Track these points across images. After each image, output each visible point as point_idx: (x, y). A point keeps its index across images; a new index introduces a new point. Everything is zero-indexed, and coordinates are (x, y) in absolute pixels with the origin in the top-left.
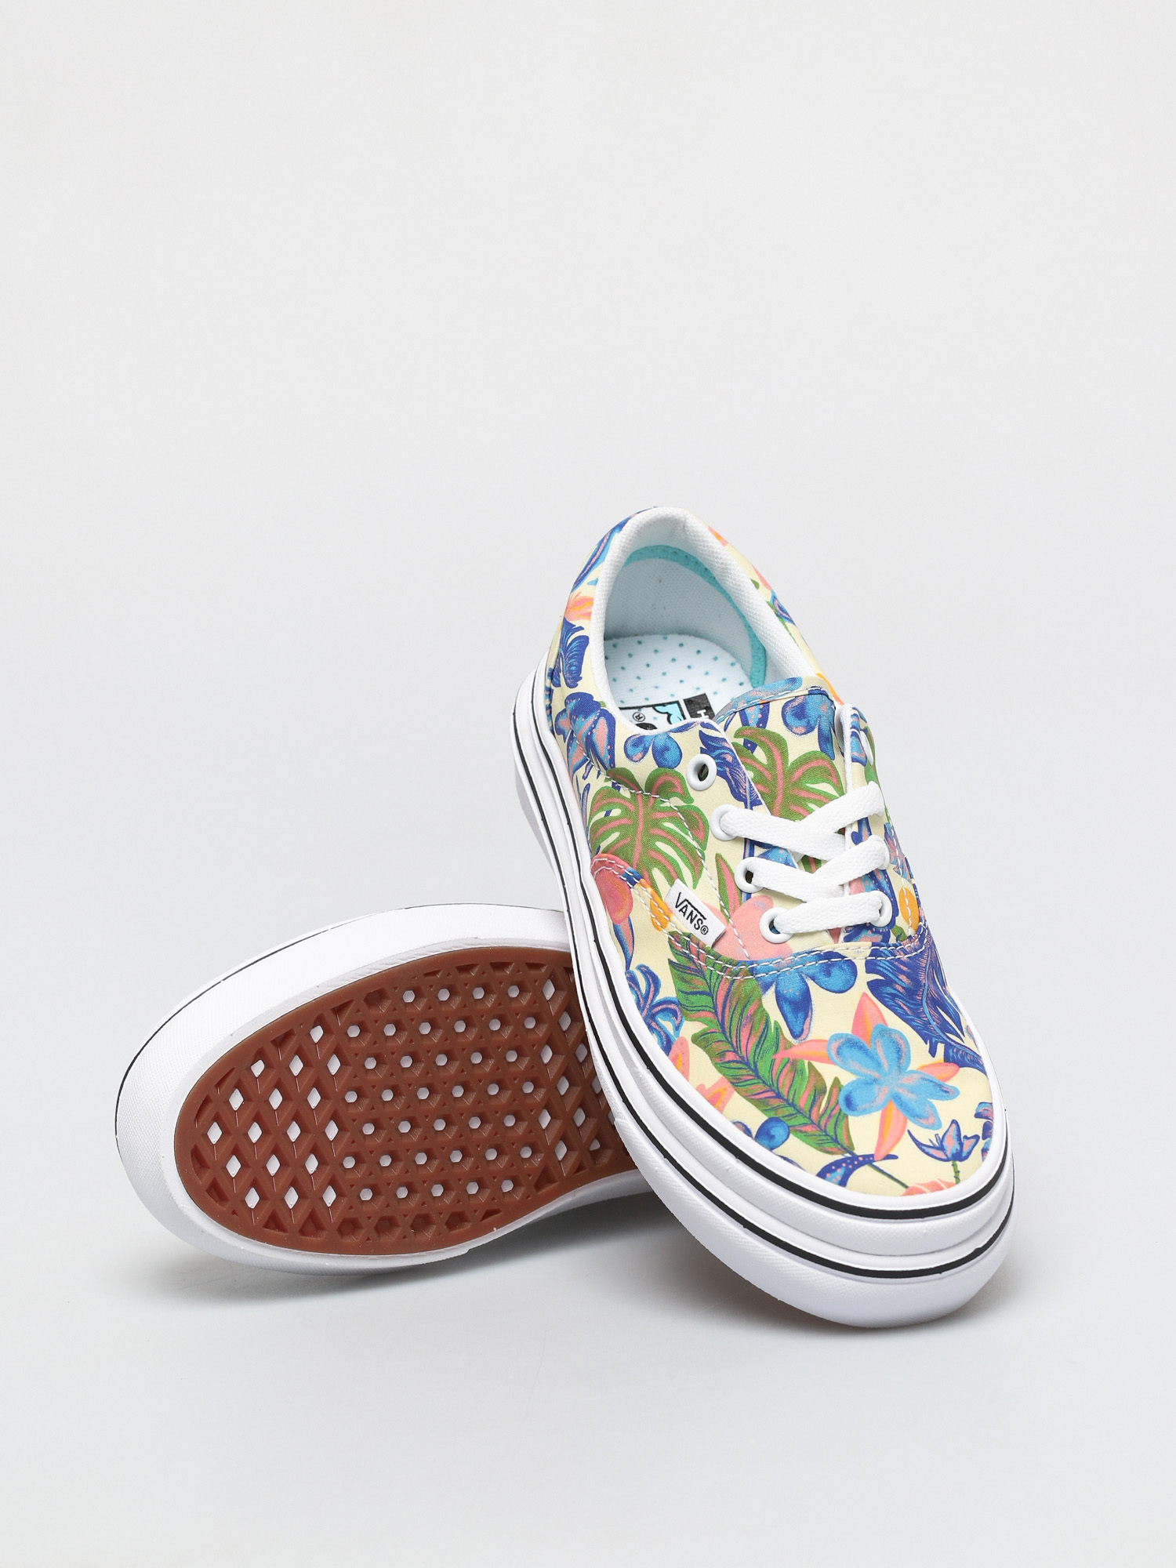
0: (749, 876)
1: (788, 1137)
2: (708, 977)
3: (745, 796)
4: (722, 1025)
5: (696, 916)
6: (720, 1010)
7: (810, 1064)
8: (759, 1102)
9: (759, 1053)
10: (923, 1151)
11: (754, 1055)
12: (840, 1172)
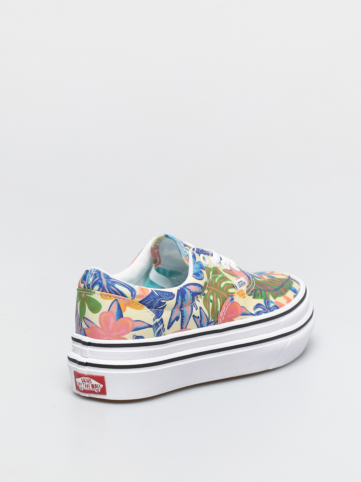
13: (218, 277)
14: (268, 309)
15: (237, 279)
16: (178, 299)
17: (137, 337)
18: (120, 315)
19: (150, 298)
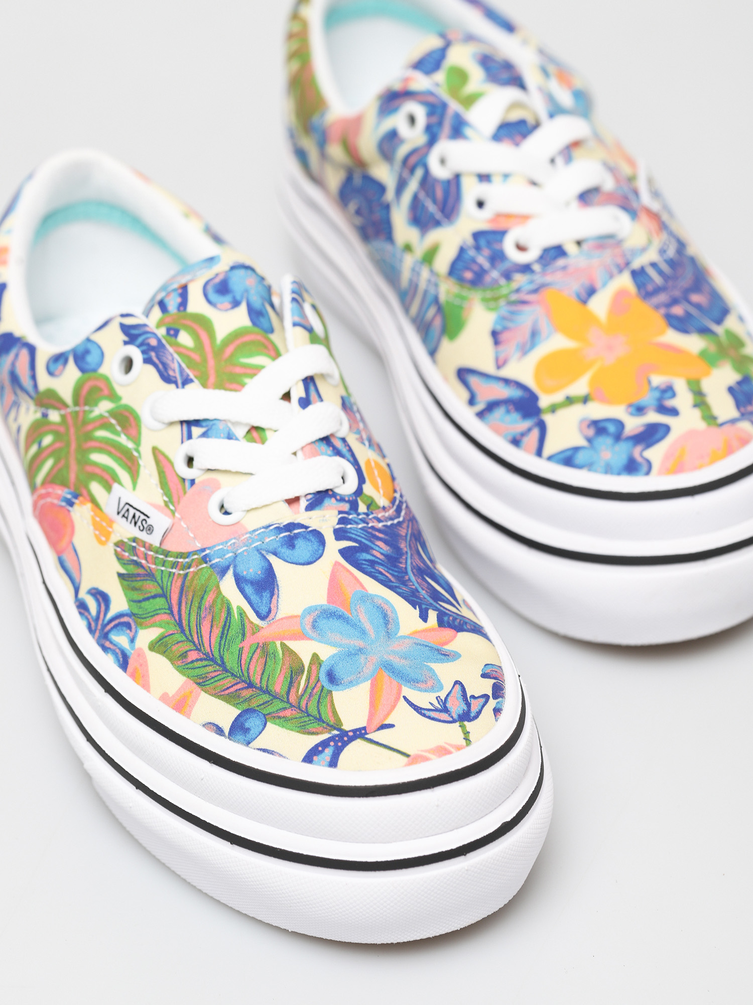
0: (190, 461)
1: (265, 724)
2: (159, 578)
3: (175, 377)
4: (180, 624)
5: (139, 517)
6: (175, 609)
7: (283, 645)
8: (228, 697)
9: (225, 645)
10: (424, 715)
11: (220, 649)
12: (329, 752)
13: (115, 437)
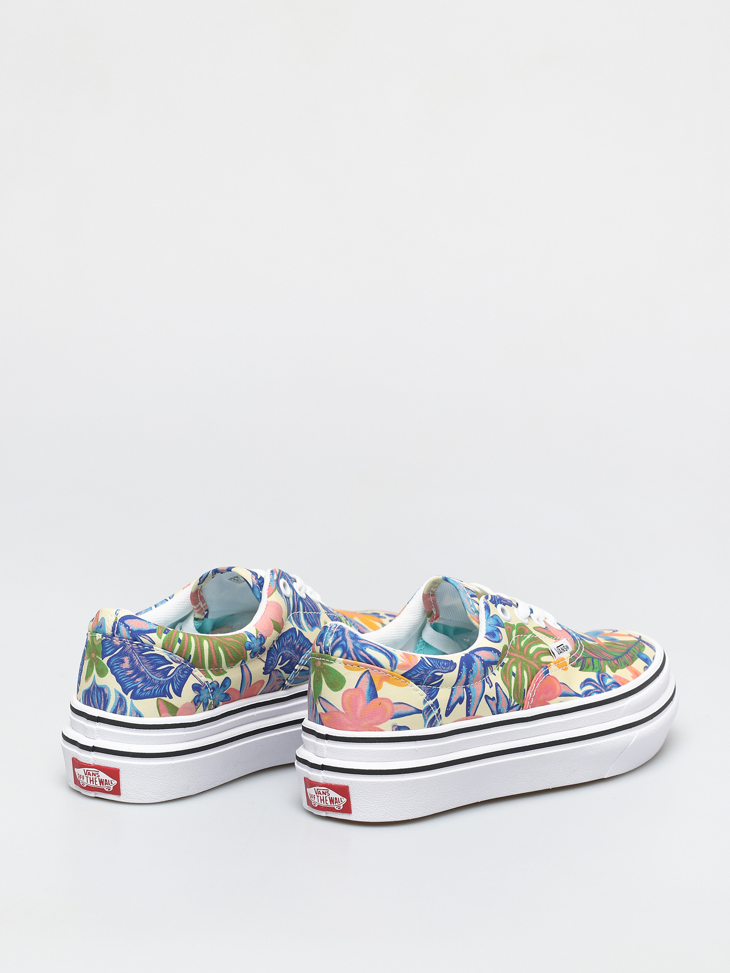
2: (585, 656)
13: (526, 639)
14: (602, 687)
15: (555, 642)
16: (462, 671)
17: (399, 728)
18: (374, 695)
19: (419, 668)
